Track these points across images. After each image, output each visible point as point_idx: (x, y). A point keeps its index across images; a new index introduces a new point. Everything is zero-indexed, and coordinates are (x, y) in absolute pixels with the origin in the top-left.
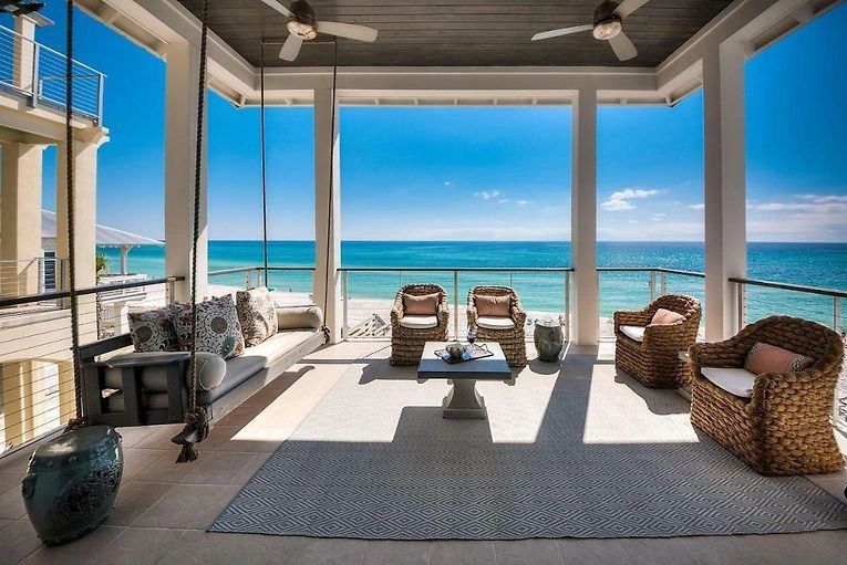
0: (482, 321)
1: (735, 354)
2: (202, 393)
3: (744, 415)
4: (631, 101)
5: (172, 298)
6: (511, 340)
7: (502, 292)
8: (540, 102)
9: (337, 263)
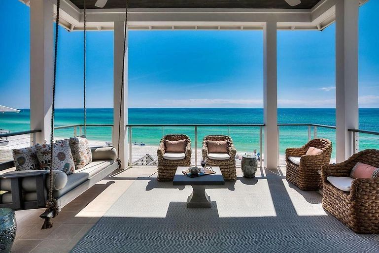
0: (210, 155)
1: (345, 170)
2: (55, 192)
3: (347, 201)
4: (296, 28)
5: (34, 142)
6: (227, 166)
7: (223, 138)
8: (245, 28)
9: (126, 122)
